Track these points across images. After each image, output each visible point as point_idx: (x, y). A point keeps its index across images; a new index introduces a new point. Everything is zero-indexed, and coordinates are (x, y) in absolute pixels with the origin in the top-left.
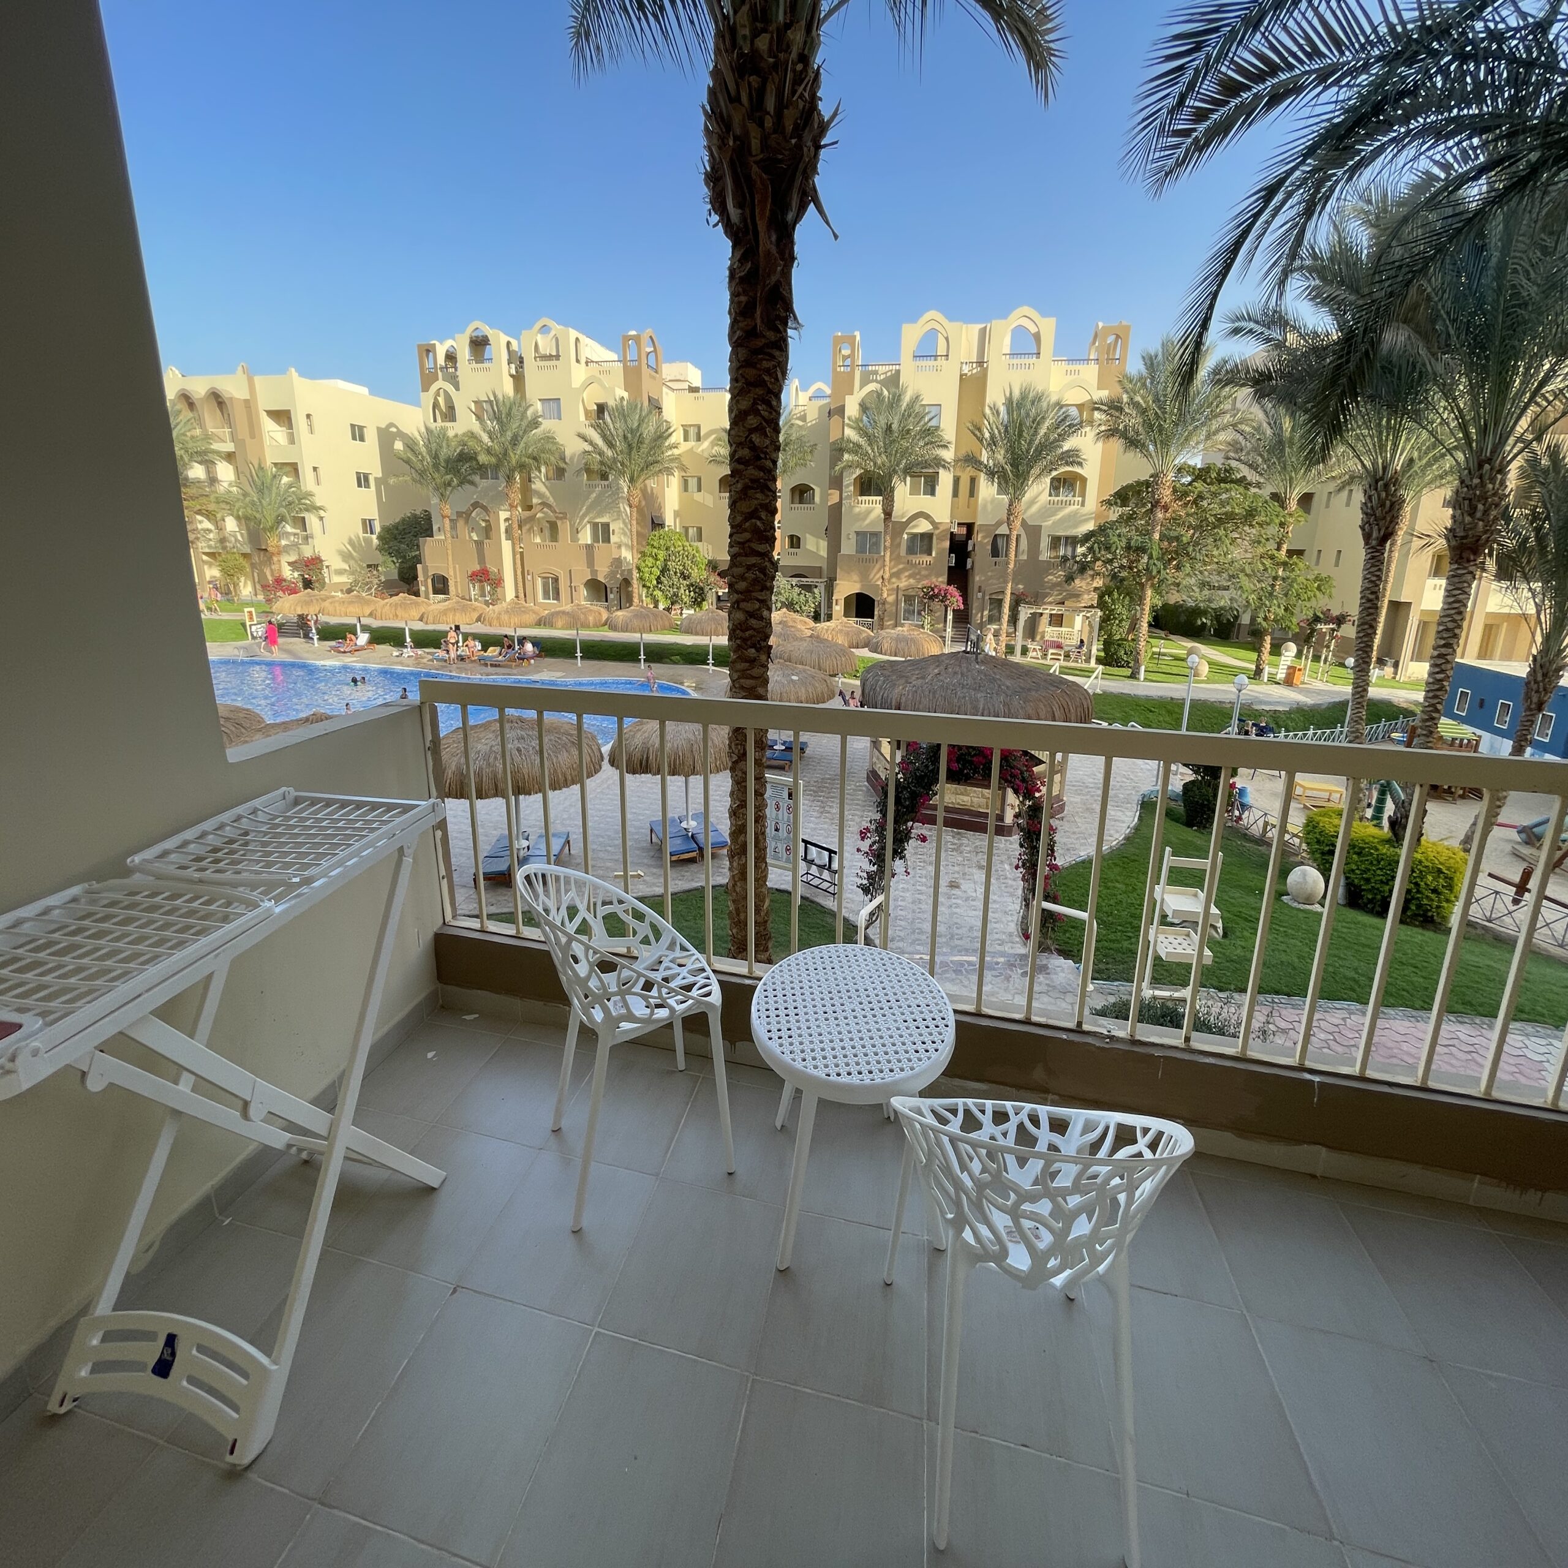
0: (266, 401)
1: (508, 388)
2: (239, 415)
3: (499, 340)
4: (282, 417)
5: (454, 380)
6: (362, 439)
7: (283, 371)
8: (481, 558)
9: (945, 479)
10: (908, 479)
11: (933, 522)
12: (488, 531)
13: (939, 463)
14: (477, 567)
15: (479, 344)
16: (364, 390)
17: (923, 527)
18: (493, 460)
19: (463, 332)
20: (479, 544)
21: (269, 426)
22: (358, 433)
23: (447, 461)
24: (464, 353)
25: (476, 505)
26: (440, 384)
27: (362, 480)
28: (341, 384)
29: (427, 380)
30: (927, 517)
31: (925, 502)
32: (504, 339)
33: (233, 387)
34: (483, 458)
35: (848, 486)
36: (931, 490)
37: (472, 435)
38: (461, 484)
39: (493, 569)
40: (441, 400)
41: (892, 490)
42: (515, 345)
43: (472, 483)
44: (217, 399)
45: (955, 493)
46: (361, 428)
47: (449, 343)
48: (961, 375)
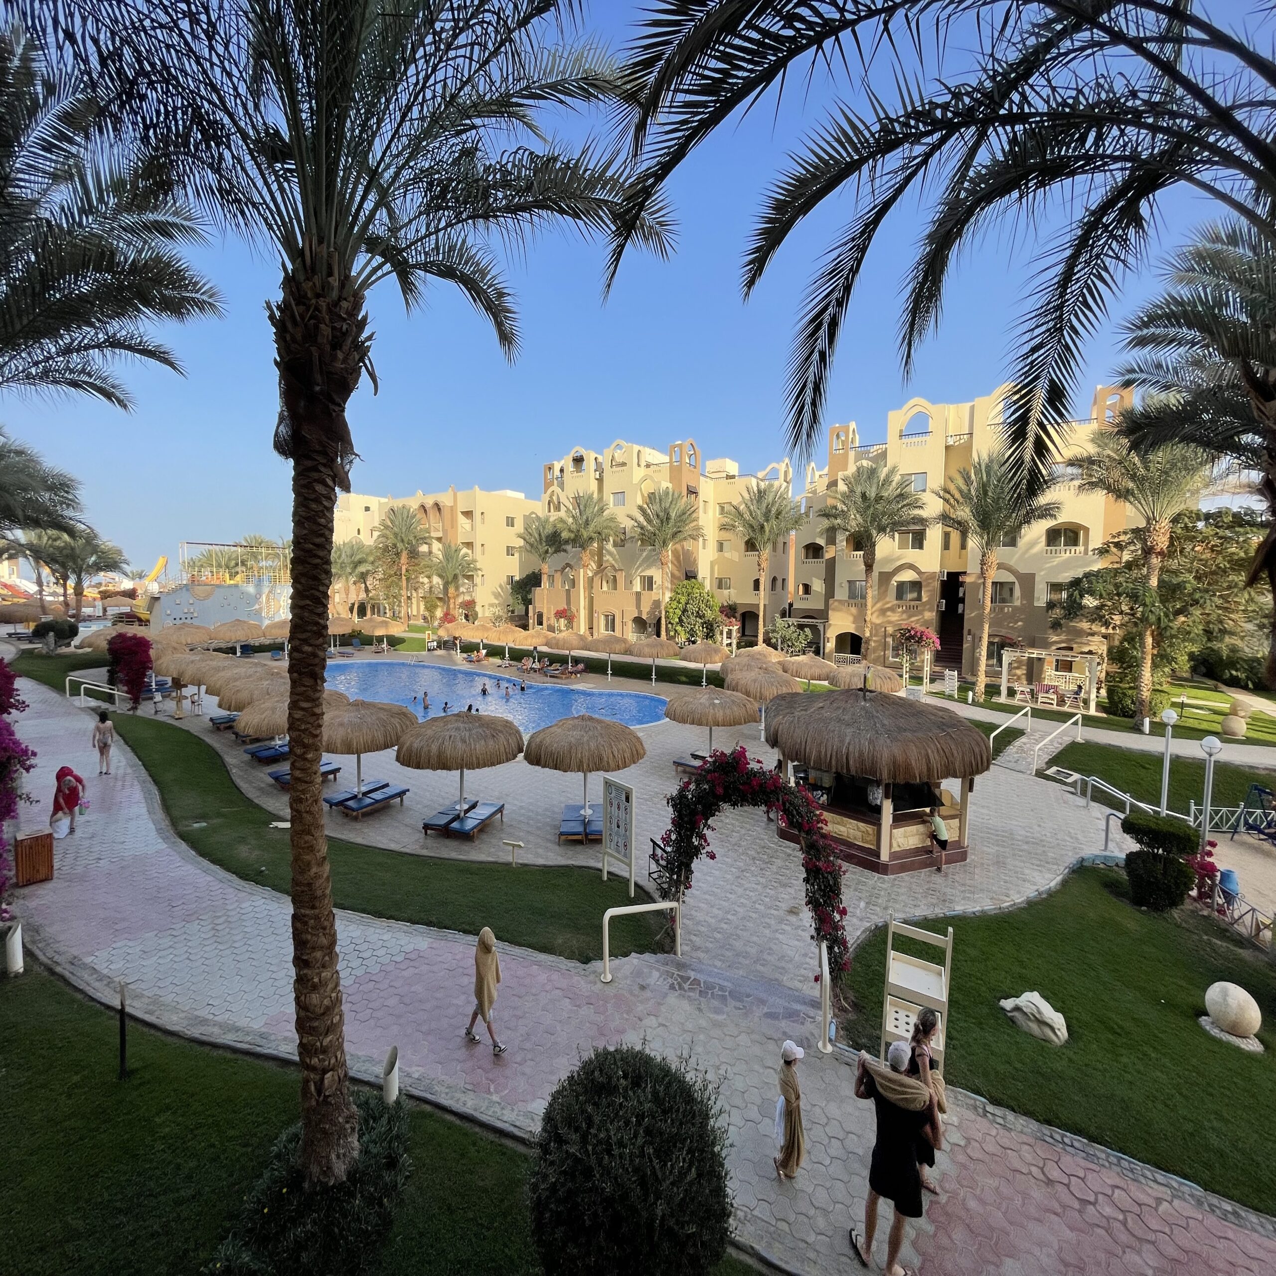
0: (462, 507)
1: (594, 486)
2: (446, 513)
3: (590, 457)
4: (468, 514)
5: (562, 486)
6: (513, 526)
7: (472, 488)
8: (568, 602)
9: (934, 535)
10: (897, 535)
11: (919, 572)
12: (573, 583)
13: (922, 521)
14: (563, 606)
15: (578, 461)
16: (521, 496)
17: (908, 576)
18: (572, 536)
19: (568, 454)
20: (568, 591)
21: (462, 519)
22: (510, 522)
23: (547, 537)
24: (570, 467)
25: (568, 565)
26: (555, 488)
27: (510, 551)
28: (510, 493)
29: (548, 485)
30: (911, 567)
31: (911, 555)
32: (593, 455)
33: (446, 499)
35: (842, 541)
36: (919, 541)
37: (562, 520)
38: (556, 552)
39: (574, 609)
40: (555, 498)
41: (873, 545)
42: (600, 459)
43: (565, 551)
44: (437, 506)
45: (946, 546)
46: (513, 519)
47: (562, 462)
48: (947, 448)
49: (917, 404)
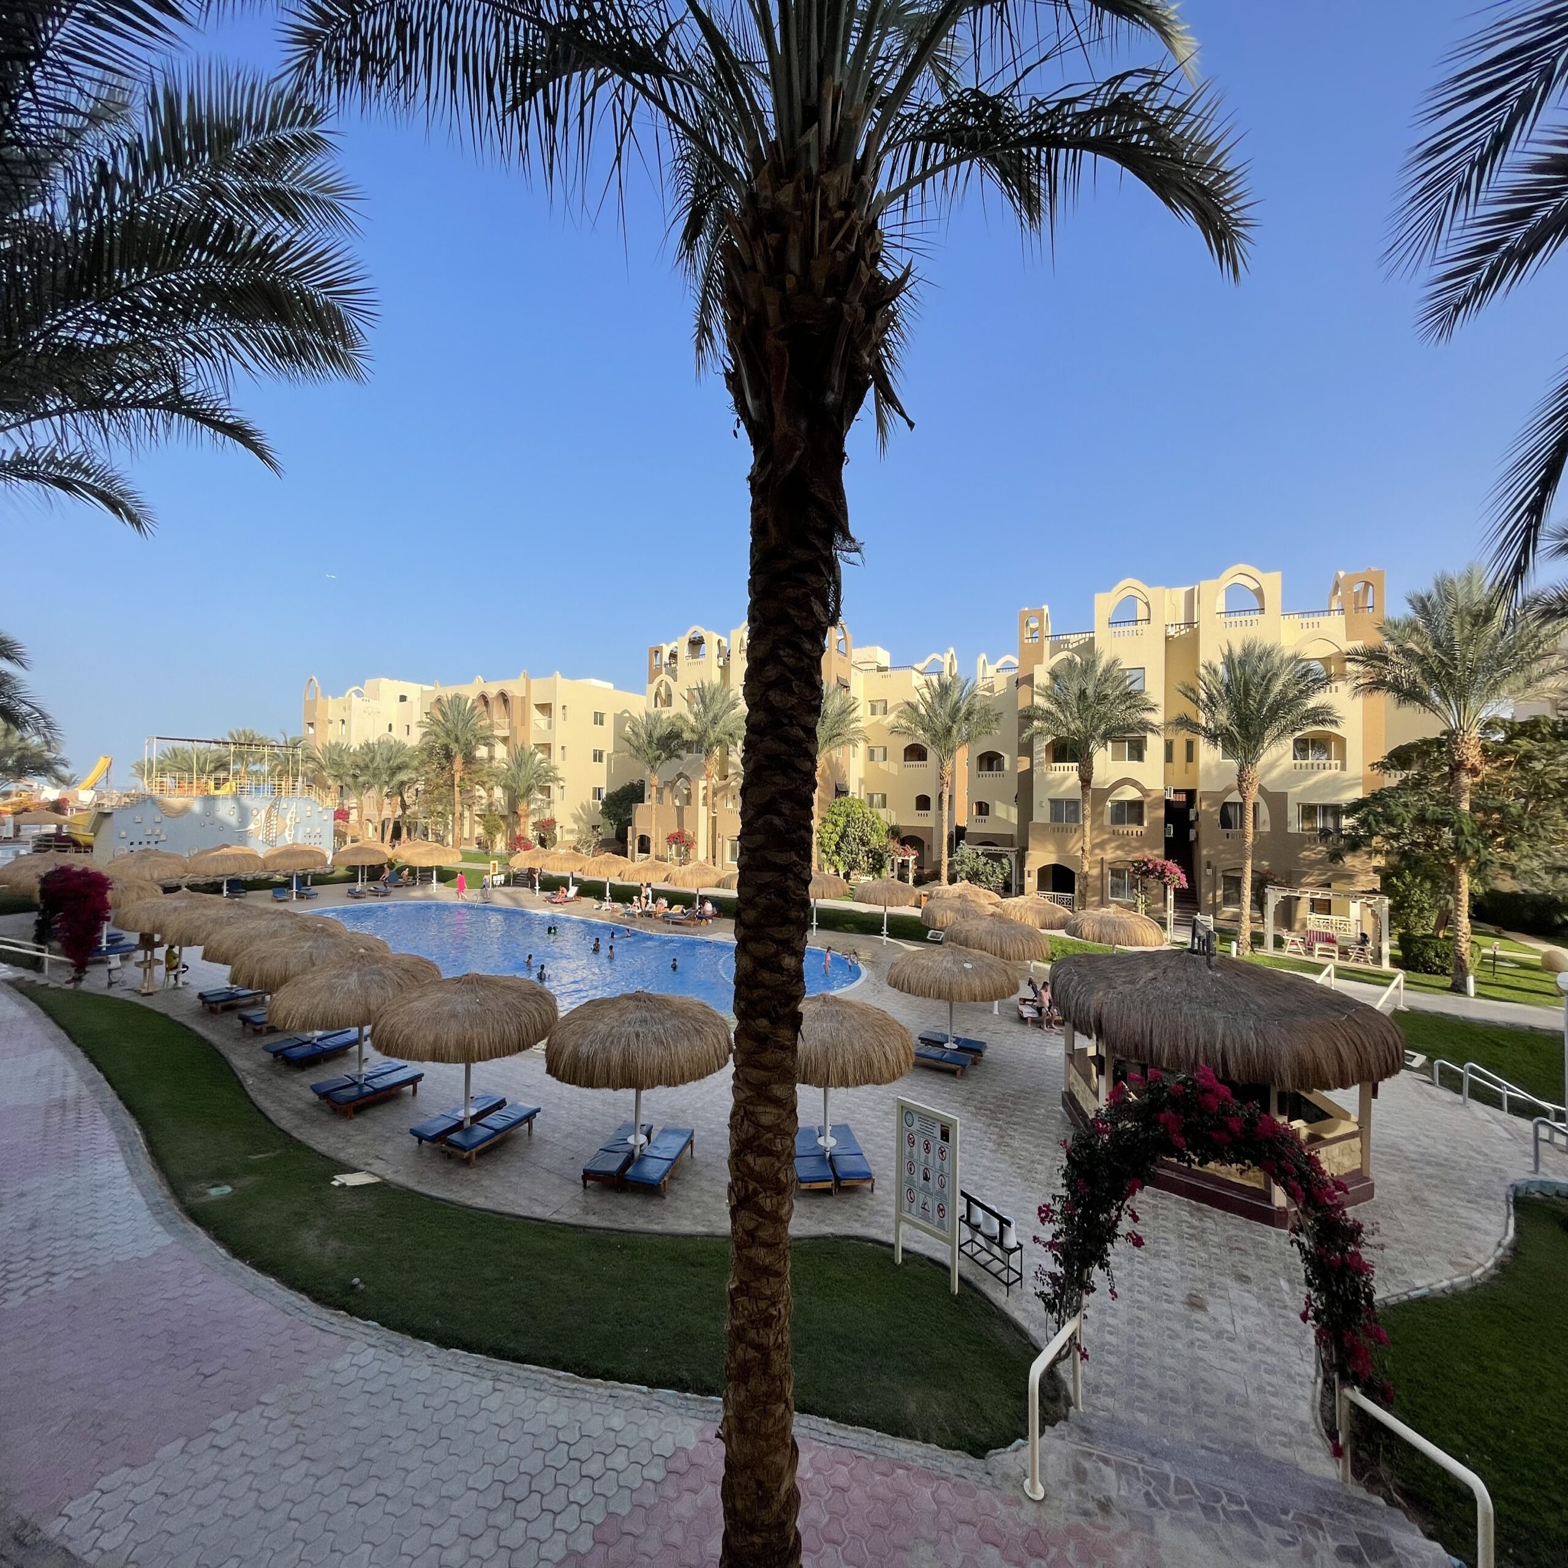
0: (536, 698)
1: (716, 677)
2: (515, 706)
3: (712, 639)
4: (545, 708)
5: (673, 674)
6: (602, 724)
7: (550, 674)
8: (681, 822)
9: (1155, 745)
10: (1109, 744)
11: (1142, 789)
12: (688, 799)
13: (1146, 726)
14: (675, 830)
15: (696, 643)
16: (610, 686)
17: (1130, 794)
18: (695, 737)
19: (684, 634)
20: (680, 809)
21: (536, 715)
22: (599, 719)
23: (659, 739)
24: (684, 651)
25: (680, 775)
26: (664, 677)
27: (598, 756)
28: (594, 682)
29: (654, 673)
30: (1135, 784)
31: (1129, 768)
32: (716, 637)
33: (515, 688)
34: (687, 736)
35: (1040, 752)
36: (1137, 752)
37: (680, 717)
38: (669, 758)
39: (688, 831)
40: (662, 690)
41: (1090, 756)
42: (724, 643)
43: (679, 757)
44: (504, 697)
45: (1169, 757)
46: (602, 715)
47: (674, 644)
48: (1167, 638)
49: (1129, 585)
